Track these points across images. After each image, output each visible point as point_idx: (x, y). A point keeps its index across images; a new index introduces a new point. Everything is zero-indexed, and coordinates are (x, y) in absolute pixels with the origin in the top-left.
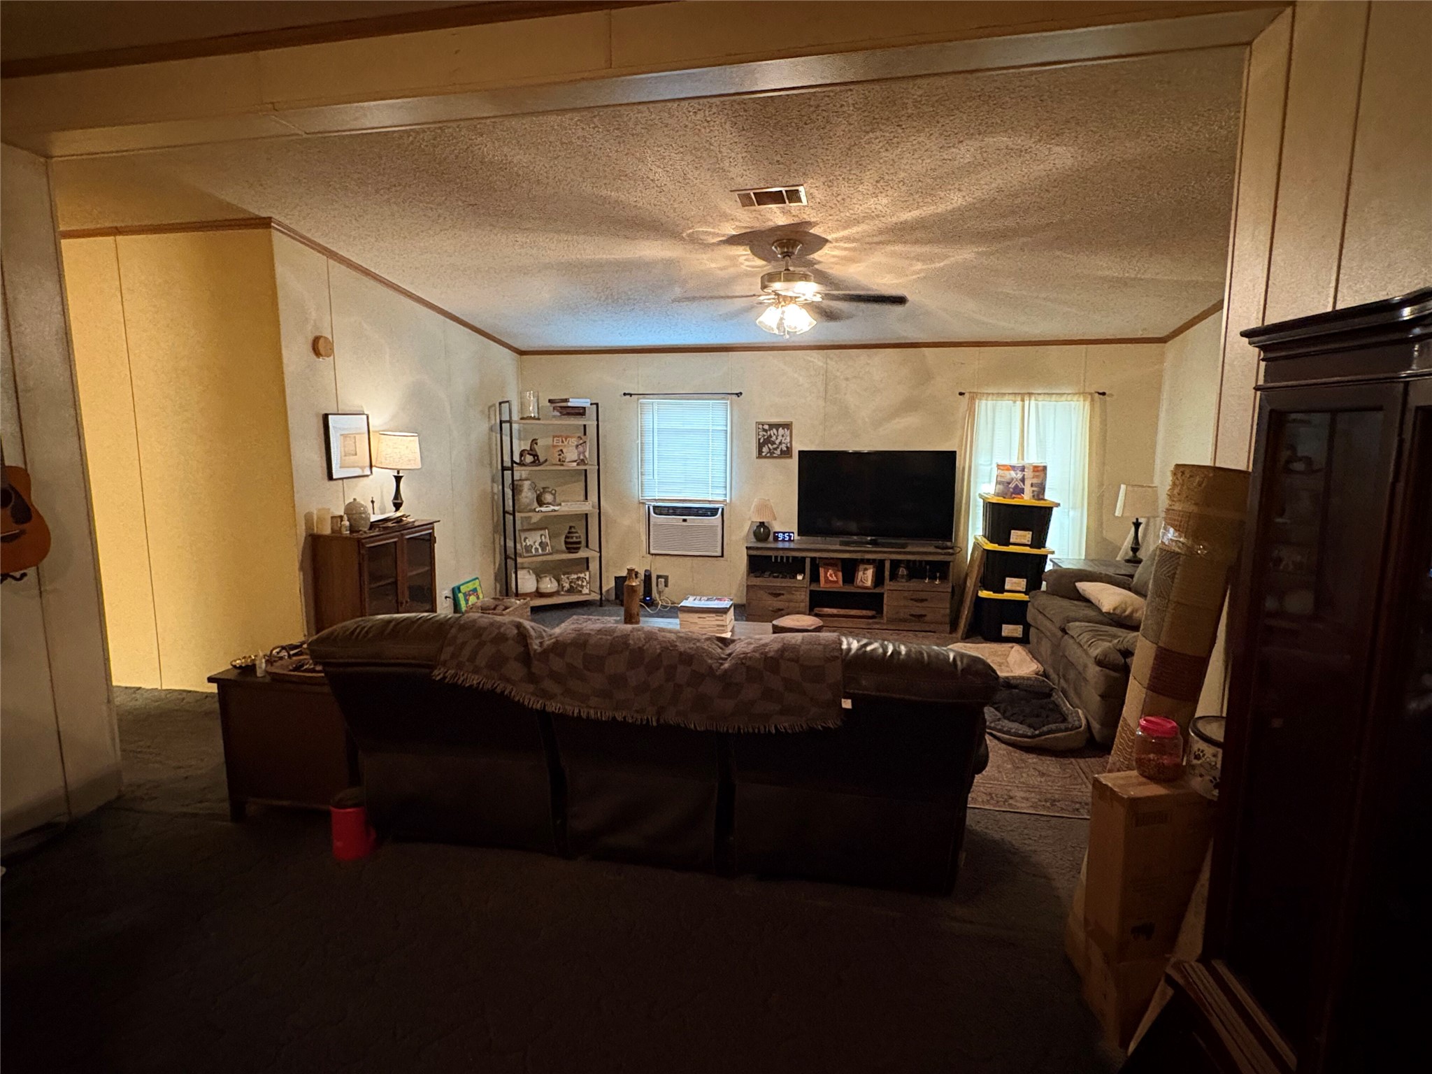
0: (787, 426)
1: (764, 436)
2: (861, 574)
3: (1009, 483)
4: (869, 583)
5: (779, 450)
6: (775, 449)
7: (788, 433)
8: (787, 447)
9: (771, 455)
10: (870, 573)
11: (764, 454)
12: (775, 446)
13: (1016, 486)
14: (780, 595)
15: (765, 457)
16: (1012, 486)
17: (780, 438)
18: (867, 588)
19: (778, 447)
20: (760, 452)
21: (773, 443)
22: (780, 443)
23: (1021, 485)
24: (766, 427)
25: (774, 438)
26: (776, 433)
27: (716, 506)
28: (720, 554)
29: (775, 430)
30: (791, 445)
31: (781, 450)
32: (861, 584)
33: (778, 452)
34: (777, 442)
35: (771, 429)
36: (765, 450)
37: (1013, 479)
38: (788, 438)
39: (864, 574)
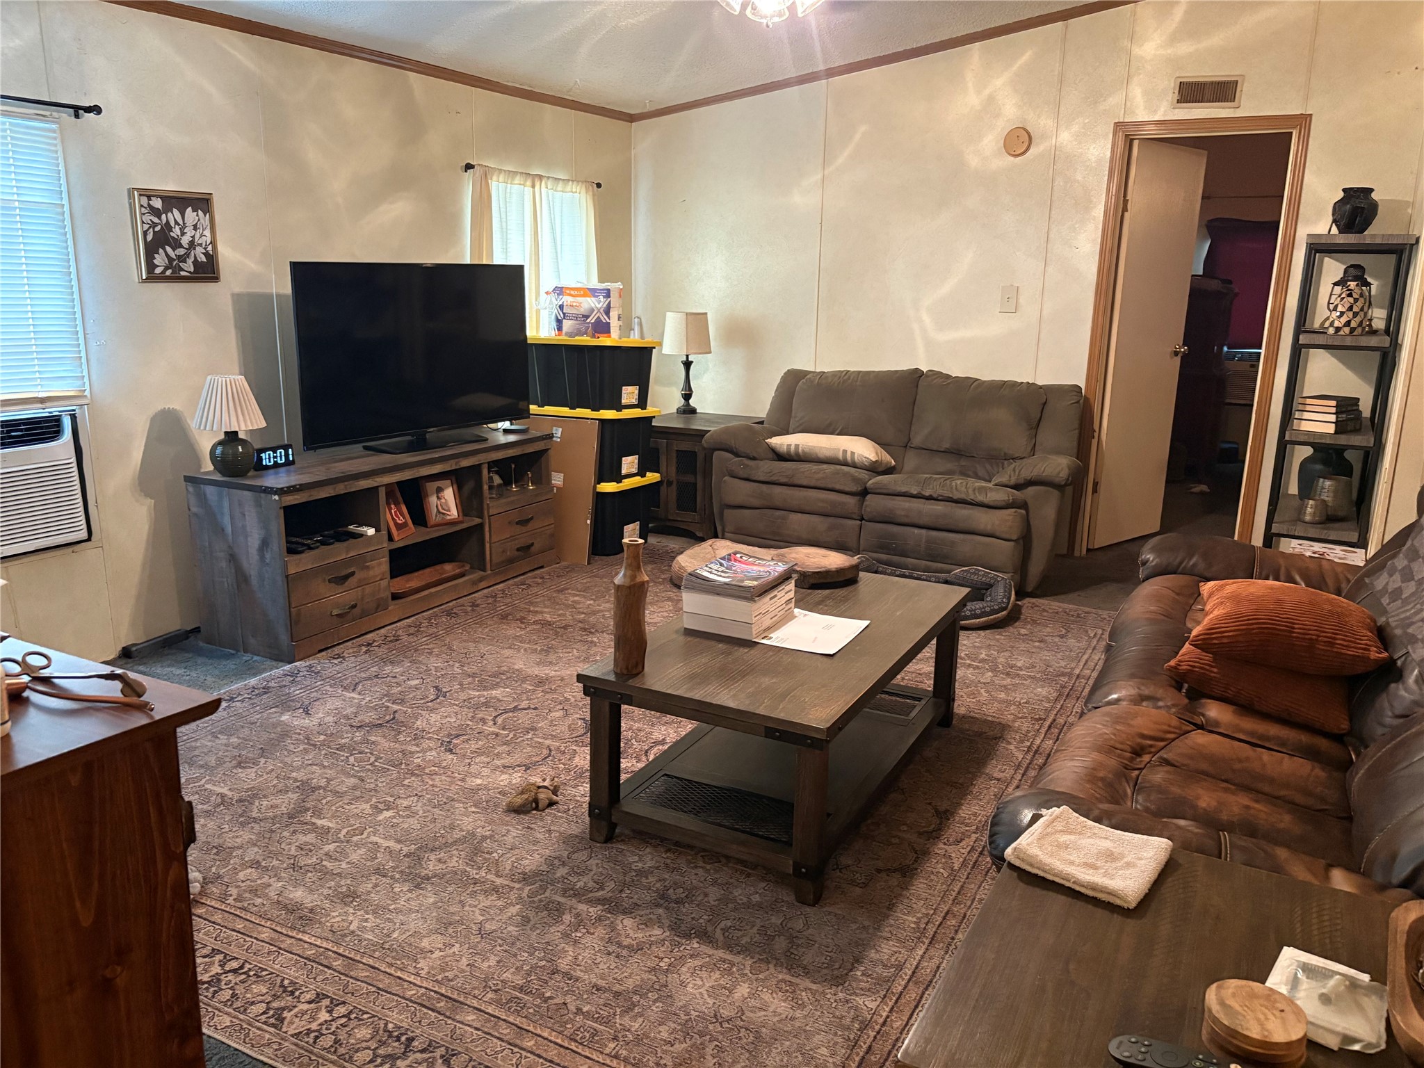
0: (202, 203)
1: (154, 225)
2: (433, 500)
3: (587, 317)
4: (454, 513)
5: (190, 261)
6: (182, 259)
7: (205, 220)
8: (206, 254)
9: (174, 276)
10: (449, 494)
11: (158, 271)
12: (181, 252)
13: (598, 320)
14: (346, 577)
15: (162, 278)
16: (592, 319)
17: (189, 232)
18: (454, 523)
19: (187, 255)
20: (151, 266)
21: (176, 244)
22: (192, 244)
23: (604, 318)
24: (157, 203)
25: (177, 231)
26: (180, 221)
27: (54, 410)
28: (83, 534)
29: (176, 212)
30: (215, 248)
31: (195, 262)
32: (439, 519)
33: (189, 266)
34: (185, 241)
35: (167, 209)
36: (160, 260)
37: (593, 310)
38: (207, 233)
39: (438, 498)
